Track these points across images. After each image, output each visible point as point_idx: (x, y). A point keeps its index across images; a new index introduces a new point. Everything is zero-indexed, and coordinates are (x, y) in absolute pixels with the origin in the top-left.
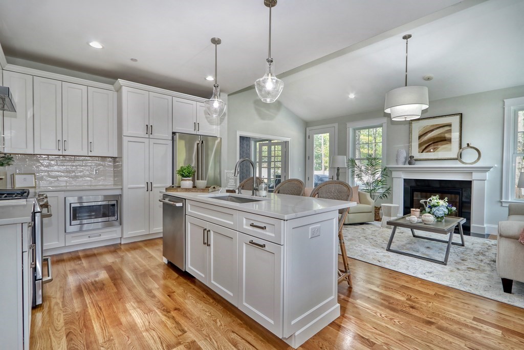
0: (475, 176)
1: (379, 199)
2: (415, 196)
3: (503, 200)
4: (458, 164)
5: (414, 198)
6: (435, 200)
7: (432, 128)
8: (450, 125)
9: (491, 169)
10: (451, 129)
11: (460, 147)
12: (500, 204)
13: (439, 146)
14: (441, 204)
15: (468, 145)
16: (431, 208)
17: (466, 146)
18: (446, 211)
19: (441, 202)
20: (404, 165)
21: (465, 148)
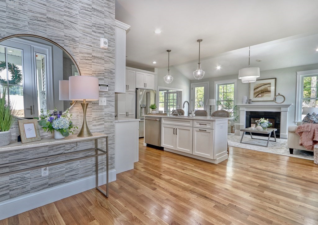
0: (282, 109)
2: (252, 119)
3: (296, 121)
4: (274, 104)
6: (262, 120)
7: (261, 85)
8: (270, 84)
9: (290, 106)
10: (270, 86)
12: (294, 123)
13: (264, 94)
14: (265, 122)
15: (279, 94)
16: (261, 124)
17: (278, 94)
18: (268, 125)
19: (265, 121)
20: (246, 104)
21: (278, 95)
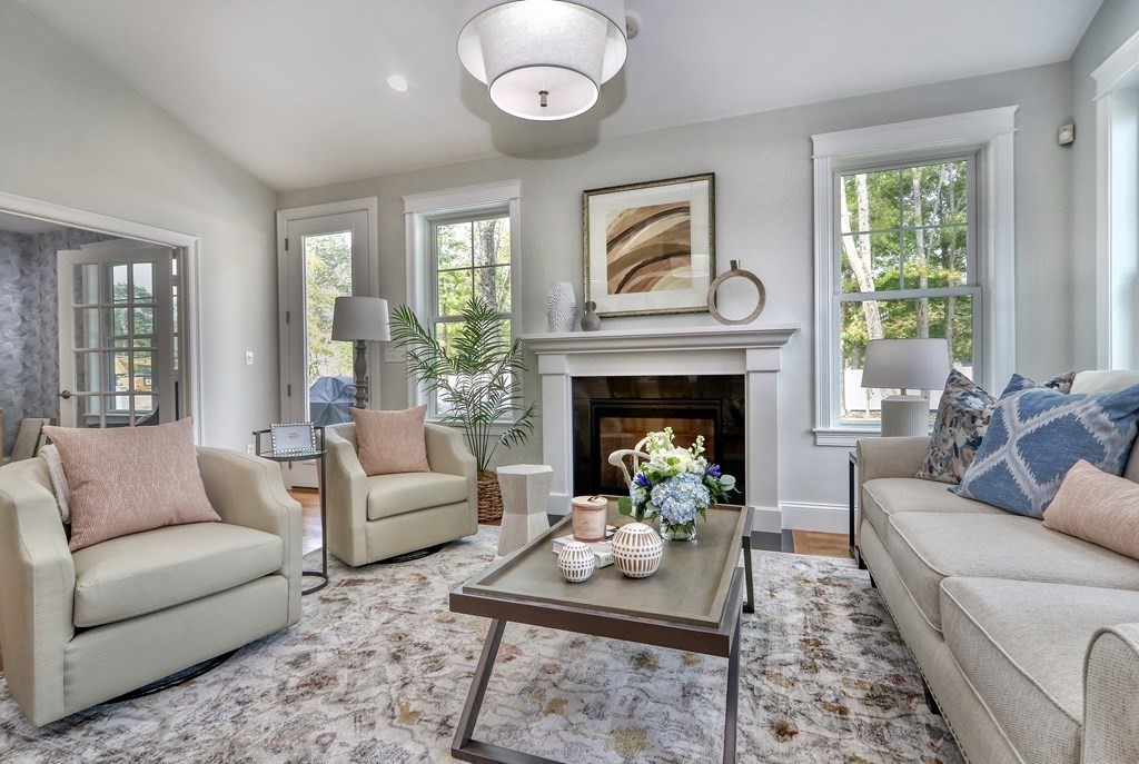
0: (753, 361)
1: (501, 447)
2: (602, 429)
3: (818, 428)
4: (710, 326)
5: (602, 436)
7: (641, 217)
8: (685, 209)
9: (791, 338)
10: (689, 221)
11: (713, 275)
12: (810, 439)
14: (683, 468)
15: (734, 264)
16: (649, 488)
17: (729, 268)
19: (683, 458)
20: (572, 330)
21: (727, 276)
